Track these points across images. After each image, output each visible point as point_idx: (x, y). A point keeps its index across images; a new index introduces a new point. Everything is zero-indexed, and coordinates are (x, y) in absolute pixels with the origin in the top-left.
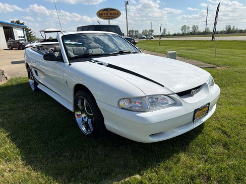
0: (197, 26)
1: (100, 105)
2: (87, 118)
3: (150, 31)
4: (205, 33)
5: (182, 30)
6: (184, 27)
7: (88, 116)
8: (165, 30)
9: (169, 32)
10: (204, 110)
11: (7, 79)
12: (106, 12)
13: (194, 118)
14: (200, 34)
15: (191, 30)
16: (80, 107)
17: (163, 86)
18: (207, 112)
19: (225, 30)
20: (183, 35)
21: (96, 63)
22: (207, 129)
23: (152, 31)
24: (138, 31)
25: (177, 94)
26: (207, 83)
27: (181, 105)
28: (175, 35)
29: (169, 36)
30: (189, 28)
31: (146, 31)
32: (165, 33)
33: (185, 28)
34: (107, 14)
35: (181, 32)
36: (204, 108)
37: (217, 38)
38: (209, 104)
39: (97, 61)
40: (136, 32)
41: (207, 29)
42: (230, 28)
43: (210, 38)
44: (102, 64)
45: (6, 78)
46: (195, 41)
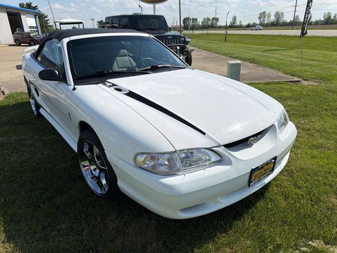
0: (282, 13)
2: (98, 171)
3: (213, 19)
4: (293, 24)
5: (260, 18)
6: (263, 15)
8: (235, 19)
9: (241, 22)
10: (266, 168)
11: (4, 94)
13: (250, 182)
14: (285, 25)
15: (273, 18)
17: (204, 134)
18: (273, 170)
19: (322, 19)
21: (112, 88)
23: (217, 20)
24: (196, 19)
26: (276, 124)
27: (229, 163)
28: (249, 26)
29: (240, 27)
30: (269, 15)
31: (209, 19)
32: (234, 23)
33: (265, 16)
35: (258, 22)
36: (268, 164)
38: (275, 158)
39: (114, 85)
40: (195, 20)
41: (296, 18)
42: (329, 17)
43: (298, 32)
44: (120, 90)
45: (3, 92)
46: (276, 36)
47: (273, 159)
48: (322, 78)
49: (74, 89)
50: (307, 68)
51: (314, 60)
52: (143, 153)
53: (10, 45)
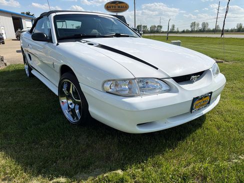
0: (207, 24)
1: (83, 88)
2: (73, 105)
3: (158, 26)
4: (215, 31)
5: (191, 26)
6: (193, 24)
7: (75, 102)
8: (173, 26)
9: (178, 29)
10: (204, 99)
12: (113, 5)
13: (192, 109)
14: (209, 31)
15: (200, 27)
16: (66, 92)
17: (157, 69)
18: (209, 103)
19: (236, 28)
20: (192, 32)
21: (86, 44)
22: (208, 123)
23: (161, 27)
24: (146, 26)
25: (173, 78)
26: (211, 69)
27: (177, 91)
28: (183, 32)
29: (178, 32)
30: (198, 25)
31: (155, 26)
32: (173, 29)
33: (195, 25)
34: (115, 7)
35: (190, 29)
36: (205, 97)
37: (226, 36)
38: (211, 93)
39: (87, 41)
40: (145, 27)
41: (217, 26)
42: (241, 27)
43: (219, 36)
44: (92, 44)
45: (6, 64)
46: (204, 38)
47: (209, 93)
48: (239, 60)
49: (58, 44)
50: (227, 54)
51: (232, 50)
52: (109, 81)
53: (13, 40)
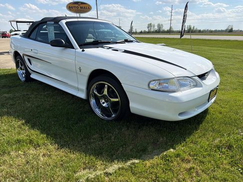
0: (162, 25)
1: (127, 88)
5: (148, 28)
6: (150, 25)
9: (136, 30)
12: (76, 5)
13: (209, 99)
14: (164, 32)
15: (156, 28)
17: (186, 69)
18: (215, 94)
20: (149, 33)
21: (110, 49)
25: (198, 76)
27: (201, 86)
28: (141, 33)
29: (136, 33)
30: (154, 26)
32: (132, 30)
33: (151, 26)
34: (78, 7)
35: (147, 30)
36: (215, 90)
38: (218, 86)
41: (171, 28)
42: (190, 28)
44: (117, 51)
49: (83, 51)
52: (154, 80)
